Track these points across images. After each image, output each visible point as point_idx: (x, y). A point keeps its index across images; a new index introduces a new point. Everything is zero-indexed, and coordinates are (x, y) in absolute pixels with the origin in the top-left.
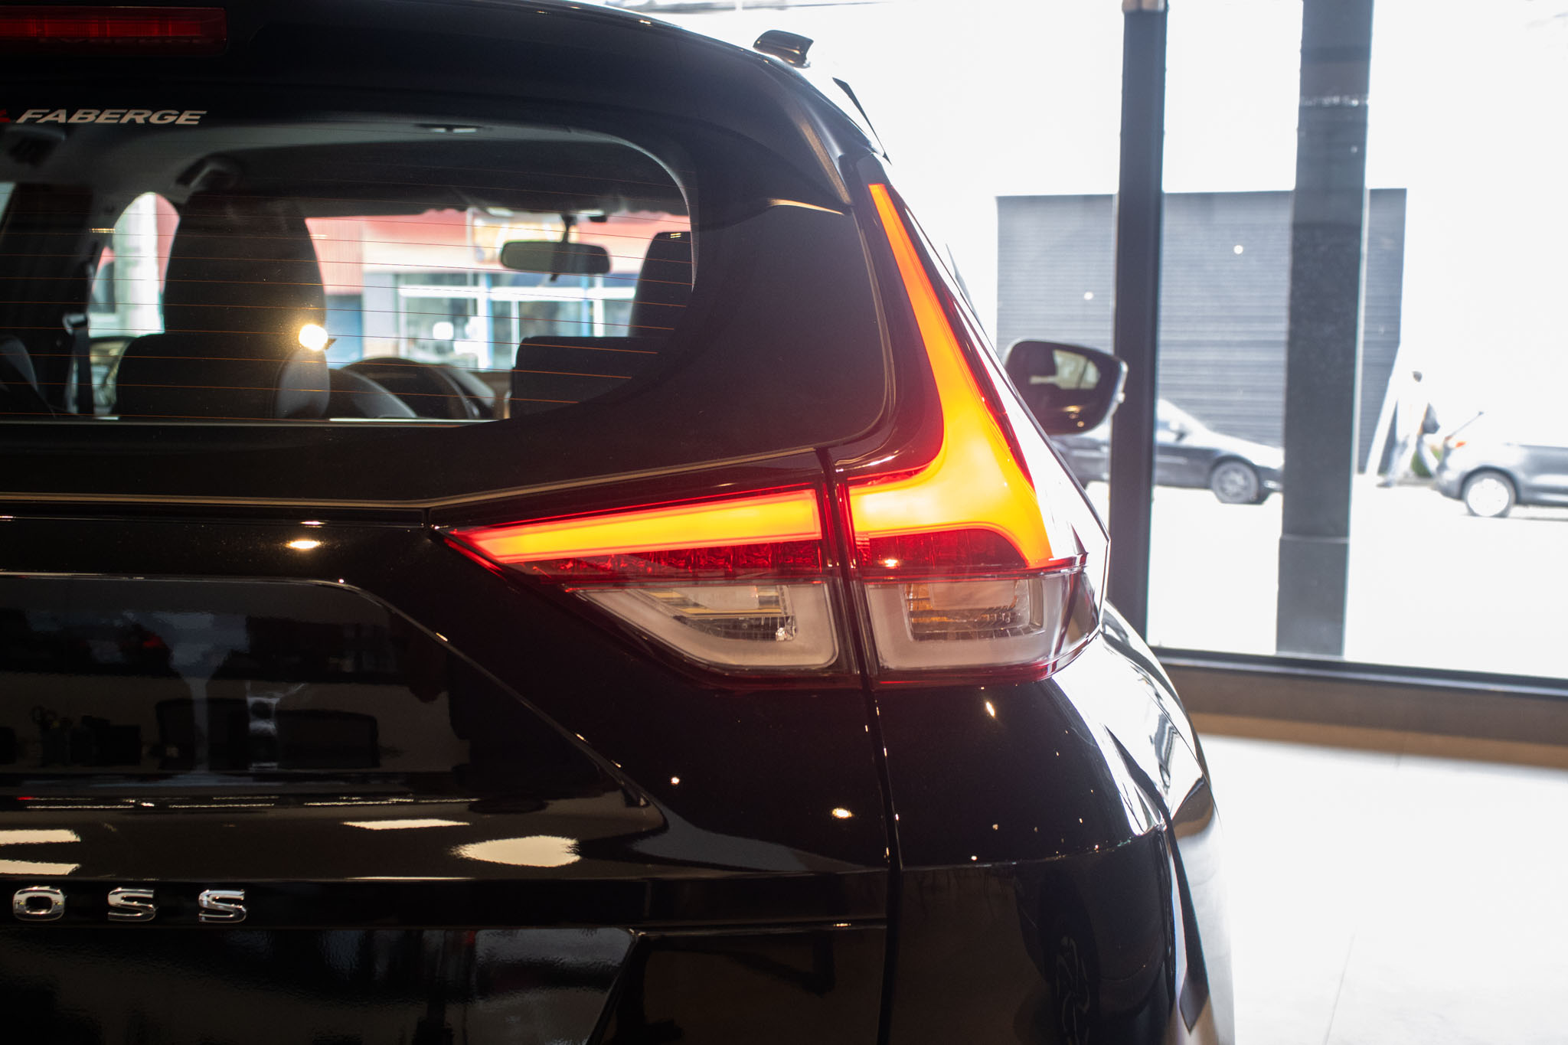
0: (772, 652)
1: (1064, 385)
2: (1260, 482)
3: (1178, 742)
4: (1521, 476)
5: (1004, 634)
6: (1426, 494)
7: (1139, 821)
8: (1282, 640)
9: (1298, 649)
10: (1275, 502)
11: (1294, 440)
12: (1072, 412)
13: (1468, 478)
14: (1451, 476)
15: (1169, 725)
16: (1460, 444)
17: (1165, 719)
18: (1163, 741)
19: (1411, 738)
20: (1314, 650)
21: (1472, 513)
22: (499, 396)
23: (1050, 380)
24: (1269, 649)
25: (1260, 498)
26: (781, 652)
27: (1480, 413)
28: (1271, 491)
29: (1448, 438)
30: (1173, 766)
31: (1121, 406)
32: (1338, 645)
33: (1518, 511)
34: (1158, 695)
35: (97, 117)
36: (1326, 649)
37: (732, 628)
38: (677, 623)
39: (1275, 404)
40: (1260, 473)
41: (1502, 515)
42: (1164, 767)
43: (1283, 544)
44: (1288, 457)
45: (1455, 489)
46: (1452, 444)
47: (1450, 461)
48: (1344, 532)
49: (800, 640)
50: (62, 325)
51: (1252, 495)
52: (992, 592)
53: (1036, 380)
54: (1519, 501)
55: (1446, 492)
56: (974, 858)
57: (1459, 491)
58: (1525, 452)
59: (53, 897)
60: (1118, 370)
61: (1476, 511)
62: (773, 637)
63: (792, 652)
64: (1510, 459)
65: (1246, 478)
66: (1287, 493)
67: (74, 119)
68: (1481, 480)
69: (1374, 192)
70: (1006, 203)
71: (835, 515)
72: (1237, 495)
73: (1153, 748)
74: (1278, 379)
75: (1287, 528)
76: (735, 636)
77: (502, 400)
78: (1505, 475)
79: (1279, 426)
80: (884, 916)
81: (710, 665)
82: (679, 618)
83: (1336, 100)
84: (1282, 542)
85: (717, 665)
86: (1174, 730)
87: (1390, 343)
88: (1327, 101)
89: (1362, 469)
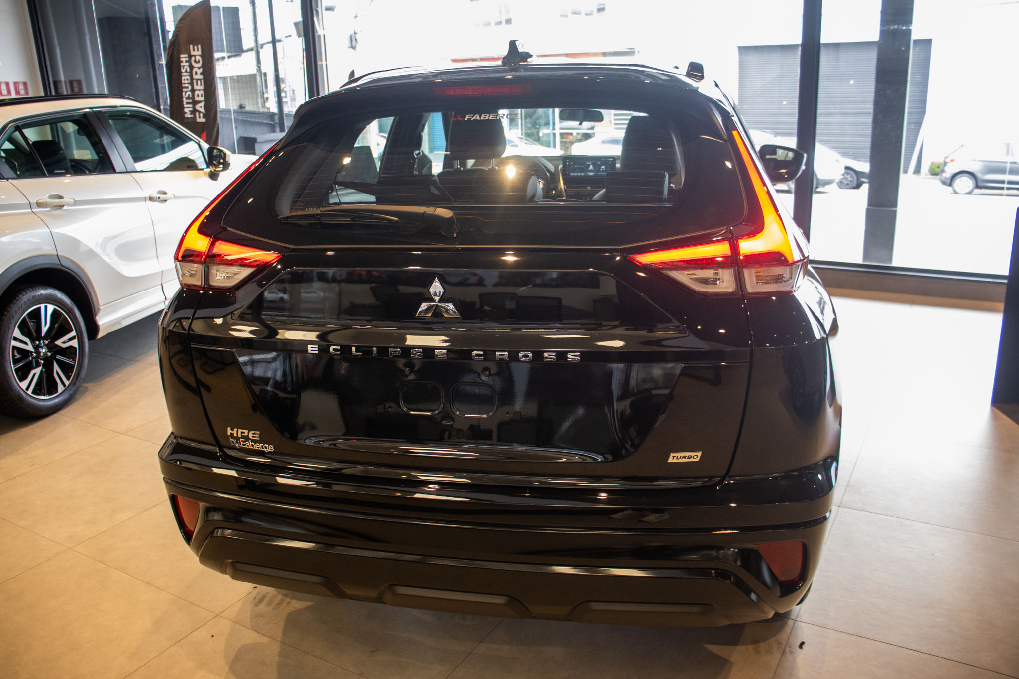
0: (717, 288)
1: (779, 158)
2: (858, 179)
3: (826, 306)
4: (979, 175)
5: (781, 282)
6: (936, 182)
7: (818, 334)
8: (865, 257)
9: (872, 261)
10: (865, 187)
11: (874, 160)
12: (783, 172)
13: (955, 176)
14: (948, 174)
15: (823, 301)
16: (952, 160)
17: (821, 299)
18: (821, 303)
19: (916, 298)
20: (878, 262)
21: (956, 193)
22: (556, 167)
23: (773, 157)
24: (860, 261)
25: (858, 186)
26: (720, 288)
27: (962, 146)
28: (864, 182)
29: (946, 157)
30: (825, 313)
31: (803, 171)
32: (890, 259)
33: (977, 191)
34: (816, 287)
35: (489, 117)
36: (884, 261)
37: (705, 281)
38: (690, 280)
39: (866, 142)
40: (858, 174)
41: (969, 193)
42: (822, 313)
43: (868, 211)
44: (871, 167)
45: (949, 181)
46: (948, 160)
47: (946, 168)
48: (895, 204)
49: (725, 284)
50: (414, 155)
51: (855, 184)
52: (778, 270)
53: (768, 157)
54: (977, 186)
55: (944, 183)
56: (768, 345)
57: (950, 182)
58: (981, 164)
59: (530, 355)
60: (803, 157)
61: (957, 191)
62: (716, 284)
63: (722, 288)
64: (974, 167)
65: (852, 177)
66: (870, 183)
67: (482, 118)
68: (961, 177)
69: (915, 41)
70: (743, 50)
71: (735, 248)
72: (848, 184)
73: (818, 306)
74: (869, 131)
75: (870, 203)
76: (707, 284)
77: (558, 169)
78: (971, 174)
79: (868, 152)
80: (749, 360)
81: (700, 292)
82: (691, 278)
83: (896, 27)
84: (868, 210)
85: (703, 292)
86: (825, 303)
87: (921, 111)
88: (892, 28)
89: (905, 172)
